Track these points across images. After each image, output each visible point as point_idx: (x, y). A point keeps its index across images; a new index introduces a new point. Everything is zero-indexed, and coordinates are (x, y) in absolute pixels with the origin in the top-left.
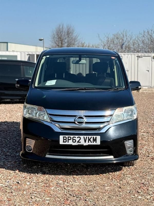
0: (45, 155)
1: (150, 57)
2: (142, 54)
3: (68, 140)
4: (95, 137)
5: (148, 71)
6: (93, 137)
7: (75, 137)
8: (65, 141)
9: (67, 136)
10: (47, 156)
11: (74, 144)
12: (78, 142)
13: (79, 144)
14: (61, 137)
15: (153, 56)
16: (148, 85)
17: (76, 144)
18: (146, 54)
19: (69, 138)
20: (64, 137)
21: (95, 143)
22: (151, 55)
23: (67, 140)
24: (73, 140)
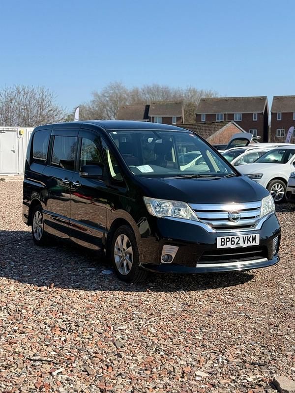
0: (196, 265)
1: (16, 132)
2: (5, 128)
3: (227, 241)
4: (254, 235)
5: (14, 151)
6: (253, 236)
7: (234, 238)
8: (223, 243)
9: (225, 237)
10: (198, 266)
11: (232, 247)
12: (237, 244)
13: (238, 246)
14: (219, 239)
15: (19, 131)
16: (15, 172)
17: (235, 246)
18: (10, 128)
19: (228, 240)
20: (222, 239)
21: (254, 244)
22: (16, 130)
23: (225, 242)
24: (232, 241)
